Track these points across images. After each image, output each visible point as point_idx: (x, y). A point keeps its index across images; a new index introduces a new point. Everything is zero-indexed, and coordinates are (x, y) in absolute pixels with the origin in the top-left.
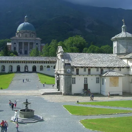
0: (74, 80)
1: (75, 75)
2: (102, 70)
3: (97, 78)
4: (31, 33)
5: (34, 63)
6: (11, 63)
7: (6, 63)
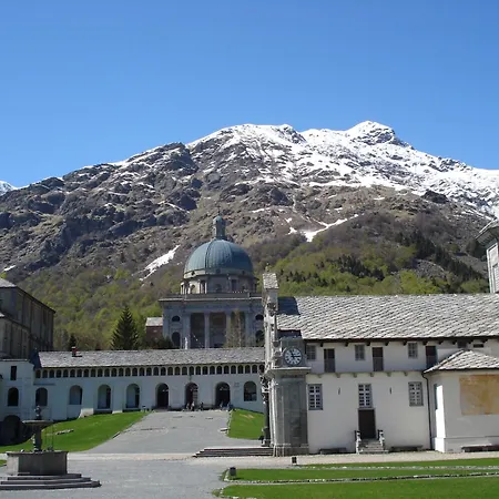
0: (315, 394)
1: (319, 375)
2: (431, 352)
3: (411, 385)
4: (236, 278)
5: (219, 372)
6: (135, 375)
7: (114, 375)
